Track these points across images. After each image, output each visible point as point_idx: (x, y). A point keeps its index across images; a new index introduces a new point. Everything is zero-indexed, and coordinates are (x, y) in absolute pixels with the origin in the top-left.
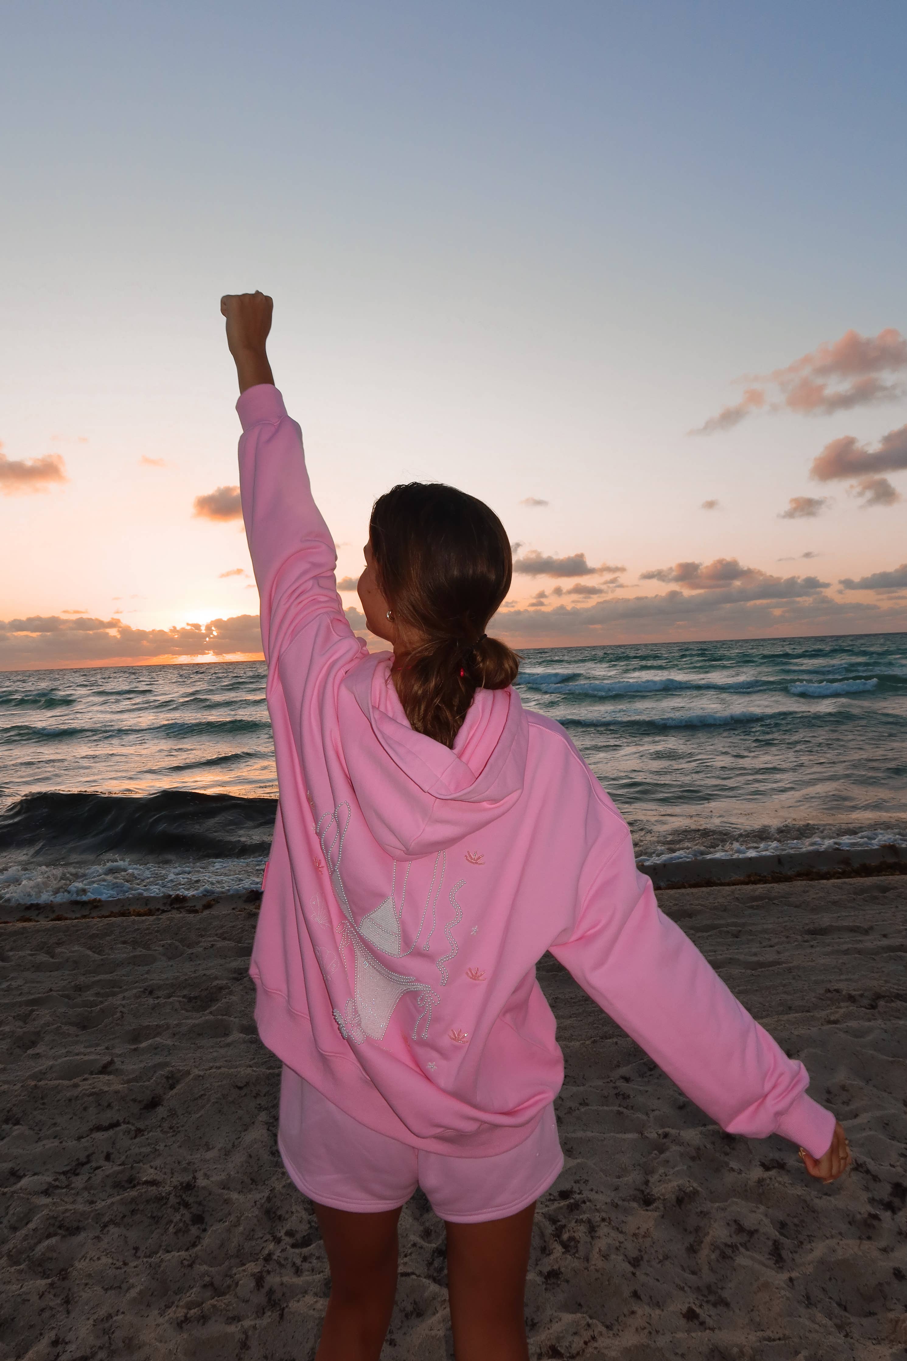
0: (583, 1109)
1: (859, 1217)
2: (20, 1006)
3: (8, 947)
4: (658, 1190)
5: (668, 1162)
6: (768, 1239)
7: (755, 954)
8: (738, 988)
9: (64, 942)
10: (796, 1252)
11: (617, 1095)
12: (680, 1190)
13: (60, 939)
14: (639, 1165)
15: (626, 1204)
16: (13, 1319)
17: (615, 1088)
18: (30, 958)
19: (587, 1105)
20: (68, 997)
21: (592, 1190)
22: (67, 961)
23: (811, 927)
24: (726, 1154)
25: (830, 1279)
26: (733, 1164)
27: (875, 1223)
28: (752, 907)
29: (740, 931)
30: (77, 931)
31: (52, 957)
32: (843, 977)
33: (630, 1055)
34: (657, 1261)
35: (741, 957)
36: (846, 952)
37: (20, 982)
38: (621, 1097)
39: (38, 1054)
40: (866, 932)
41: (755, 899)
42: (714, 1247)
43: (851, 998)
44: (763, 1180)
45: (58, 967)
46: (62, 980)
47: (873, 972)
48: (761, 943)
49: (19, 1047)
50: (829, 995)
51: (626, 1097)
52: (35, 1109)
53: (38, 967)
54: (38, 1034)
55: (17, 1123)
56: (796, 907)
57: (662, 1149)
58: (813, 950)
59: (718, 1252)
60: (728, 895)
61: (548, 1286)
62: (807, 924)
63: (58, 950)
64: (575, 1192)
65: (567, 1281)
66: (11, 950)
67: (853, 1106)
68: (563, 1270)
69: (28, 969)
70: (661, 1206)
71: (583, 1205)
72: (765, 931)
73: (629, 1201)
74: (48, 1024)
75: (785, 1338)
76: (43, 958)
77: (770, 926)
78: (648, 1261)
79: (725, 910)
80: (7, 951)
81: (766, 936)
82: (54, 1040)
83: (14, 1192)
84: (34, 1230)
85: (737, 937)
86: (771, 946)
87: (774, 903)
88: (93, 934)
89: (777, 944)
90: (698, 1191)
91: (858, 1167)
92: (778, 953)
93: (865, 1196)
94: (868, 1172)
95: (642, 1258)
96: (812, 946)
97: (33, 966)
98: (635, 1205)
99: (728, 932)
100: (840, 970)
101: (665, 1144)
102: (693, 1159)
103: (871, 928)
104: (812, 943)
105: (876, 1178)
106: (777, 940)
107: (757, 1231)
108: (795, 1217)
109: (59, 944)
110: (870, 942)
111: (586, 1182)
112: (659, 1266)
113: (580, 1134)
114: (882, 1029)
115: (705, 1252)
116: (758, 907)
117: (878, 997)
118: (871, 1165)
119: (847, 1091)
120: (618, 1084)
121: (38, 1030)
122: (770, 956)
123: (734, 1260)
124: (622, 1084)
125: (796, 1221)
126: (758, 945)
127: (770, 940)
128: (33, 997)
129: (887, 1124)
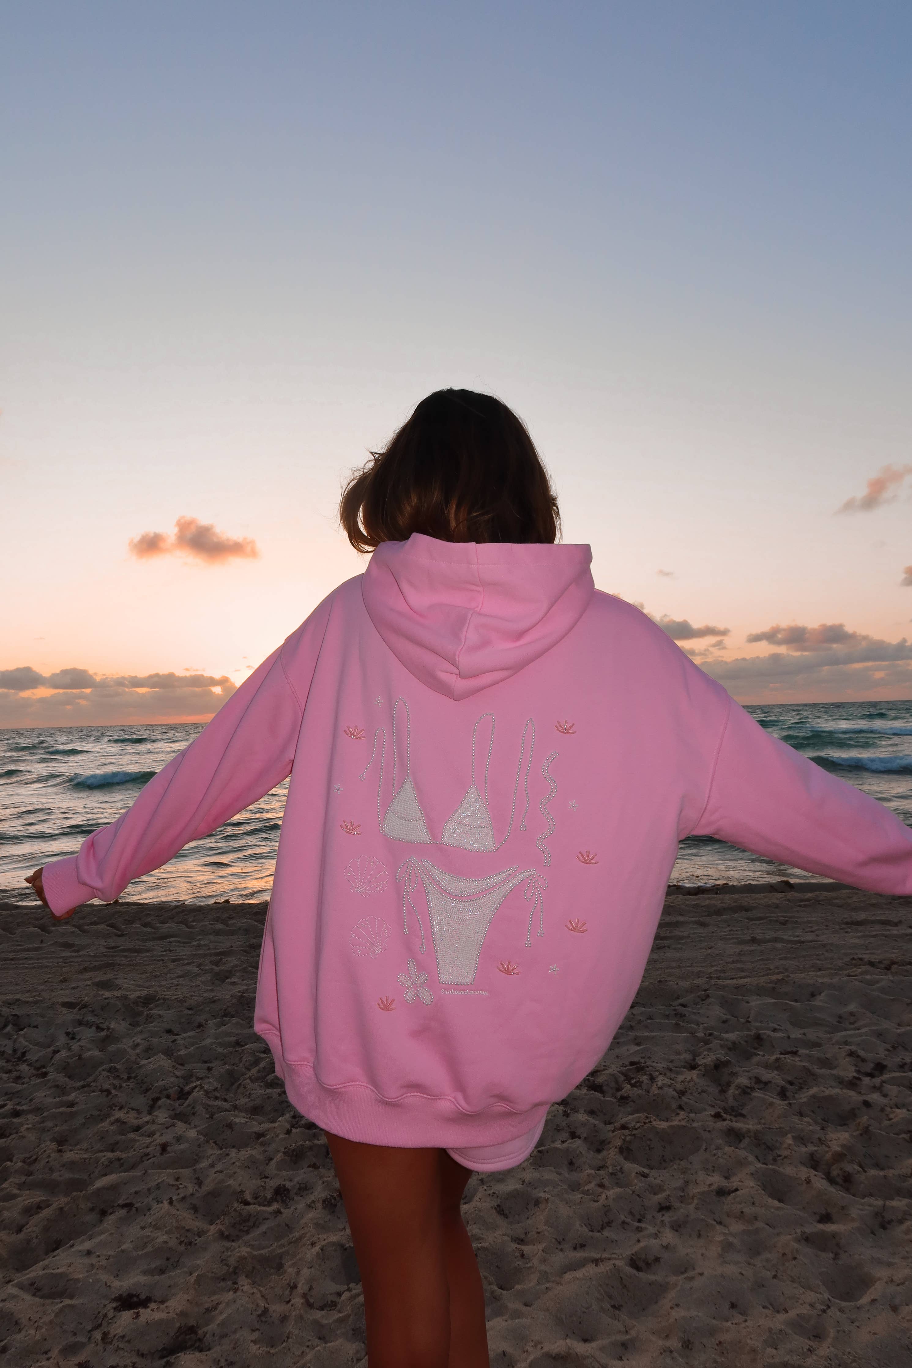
0: (649, 1021)
1: (847, 1079)
2: (210, 956)
3: (191, 920)
4: (700, 1061)
5: (711, 1049)
6: (778, 1086)
7: (798, 936)
8: (779, 956)
9: (234, 917)
10: (796, 1093)
11: (676, 1014)
12: (717, 1060)
13: (231, 915)
14: (690, 1051)
15: (678, 1069)
16: (262, 1107)
17: (675, 1010)
18: (210, 926)
19: (652, 1019)
20: (245, 951)
21: (654, 1062)
22: (240, 929)
23: (849, 920)
24: (756, 1049)
25: (819, 1107)
26: (761, 1053)
27: (857, 1082)
28: (800, 906)
29: (787, 921)
30: (243, 910)
31: (227, 926)
32: (867, 952)
33: (687, 991)
34: (697, 1093)
35: (786, 937)
36: (875, 936)
37: (207, 942)
38: (679, 1016)
39: (235, 982)
40: (896, 925)
41: (802, 900)
42: (738, 1087)
43: (871, 964)
44: (780, 1058)
45: (232, 933)
46: (238, 941)
47: (894, 949)
48: (804, 929)
49: (217, 979)
50: (854, 962)
51: (682, 1016)
52: (244, 1010)
53: (218, 933)
54: (230, 972)
55: (233, 1016)
56: (838, 907)
57: (707, 1043)
58: (846, 935)
59: (740, 1090)
60: (781, 898)
61: (621, 1104)
62: (845, 918)
63: (231, 922)
64: (642, 1063)
65: (634, 1102)
66: (193, 921)
67: (857, 1025)
68: (630, 1095)
69: (210, 934)
70: (703, 1069)
71: (647, 1068)
72: (809, 922)
73: (680, 1068)
74: (236, 966)
75: (780, 1128)
76: (219, 926)
77: (814, 919)
78: (691, 1094)
79: (776, 908)
80: (191, 922)
81: (810, 925)
82: (243, 976)
83: (244, 1050)
84: (263, 1068)
85: (784, 925)
86: (812, 932)
87: (820, 904)
88: (257, 912)
89: (817, 930)
90: (730, 1061)
91: (851, 1054)
92: (817, 935)
93: (853, 1068)
94: (858, 1056)
95: (686, 1092)
96: (846, 932)
97: (214, 932)
98: (684, 1070)
99: (777, 921)
100: (866, 947)
101: (709, 1039)
102: (730, 1049)
103: (900, 922)
104: (846, 930)
105: (863, 1060)
106: (817, 928)
107: (770, 1082)
108: (800, 1079)
109: (230, 918)
110: (895, 930)
111: (650, 1058)
112: (698, 1095)
113: (646, 1034)
114: (890, 980)
115: (732, 1091)
116: (805, 906)
117: (893, 963)
118: (861, 1053)
119: (854, 1015)
120: (677, 1008)
121: (230, 969)
122: (810, 937)
123: (751, 1095)
124: (681, 1009)
125: (800, 1081)
126: (801, 931)
127: (811, 927)
128: (218, 951)
129: (881, 1035)
